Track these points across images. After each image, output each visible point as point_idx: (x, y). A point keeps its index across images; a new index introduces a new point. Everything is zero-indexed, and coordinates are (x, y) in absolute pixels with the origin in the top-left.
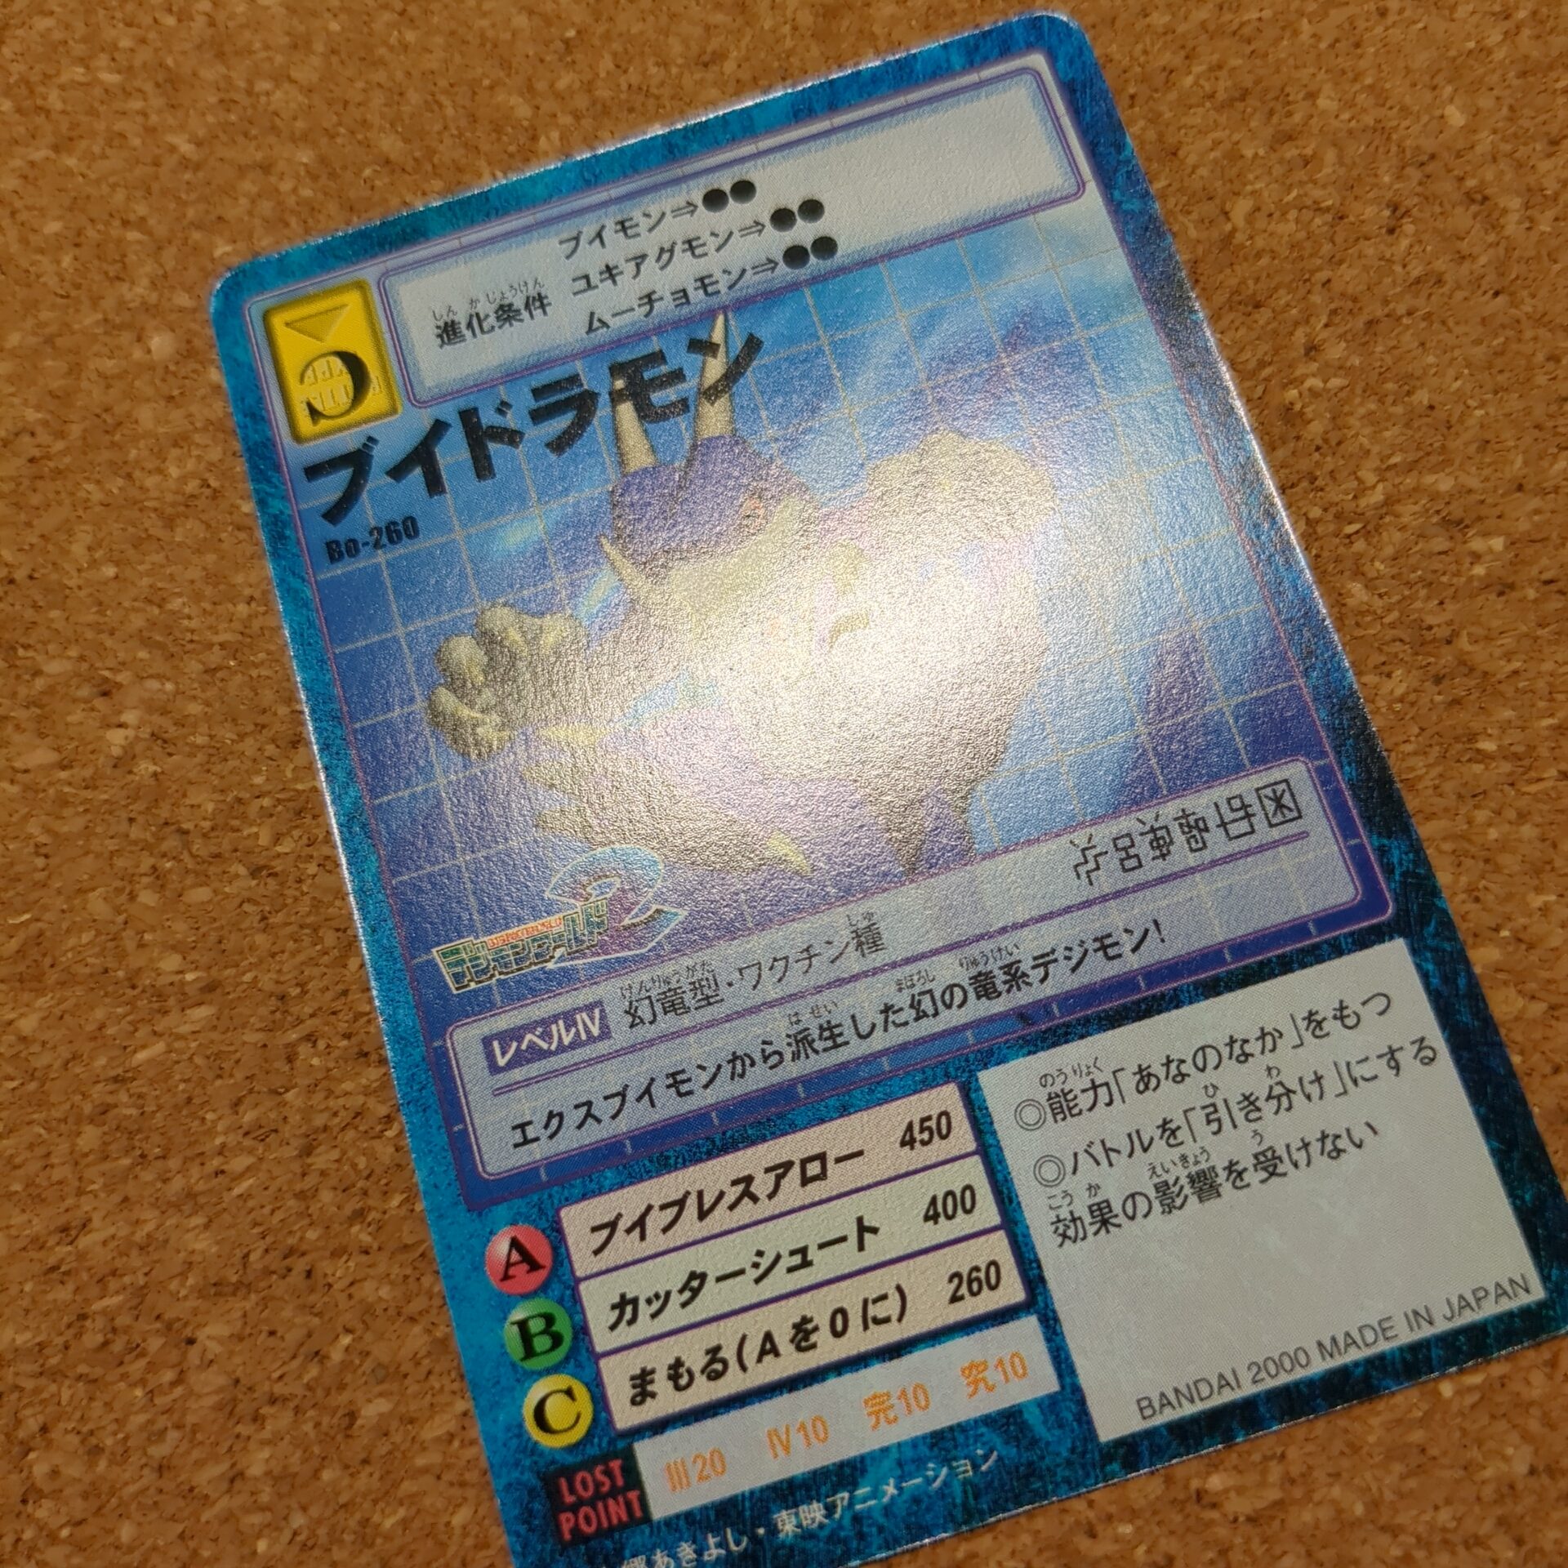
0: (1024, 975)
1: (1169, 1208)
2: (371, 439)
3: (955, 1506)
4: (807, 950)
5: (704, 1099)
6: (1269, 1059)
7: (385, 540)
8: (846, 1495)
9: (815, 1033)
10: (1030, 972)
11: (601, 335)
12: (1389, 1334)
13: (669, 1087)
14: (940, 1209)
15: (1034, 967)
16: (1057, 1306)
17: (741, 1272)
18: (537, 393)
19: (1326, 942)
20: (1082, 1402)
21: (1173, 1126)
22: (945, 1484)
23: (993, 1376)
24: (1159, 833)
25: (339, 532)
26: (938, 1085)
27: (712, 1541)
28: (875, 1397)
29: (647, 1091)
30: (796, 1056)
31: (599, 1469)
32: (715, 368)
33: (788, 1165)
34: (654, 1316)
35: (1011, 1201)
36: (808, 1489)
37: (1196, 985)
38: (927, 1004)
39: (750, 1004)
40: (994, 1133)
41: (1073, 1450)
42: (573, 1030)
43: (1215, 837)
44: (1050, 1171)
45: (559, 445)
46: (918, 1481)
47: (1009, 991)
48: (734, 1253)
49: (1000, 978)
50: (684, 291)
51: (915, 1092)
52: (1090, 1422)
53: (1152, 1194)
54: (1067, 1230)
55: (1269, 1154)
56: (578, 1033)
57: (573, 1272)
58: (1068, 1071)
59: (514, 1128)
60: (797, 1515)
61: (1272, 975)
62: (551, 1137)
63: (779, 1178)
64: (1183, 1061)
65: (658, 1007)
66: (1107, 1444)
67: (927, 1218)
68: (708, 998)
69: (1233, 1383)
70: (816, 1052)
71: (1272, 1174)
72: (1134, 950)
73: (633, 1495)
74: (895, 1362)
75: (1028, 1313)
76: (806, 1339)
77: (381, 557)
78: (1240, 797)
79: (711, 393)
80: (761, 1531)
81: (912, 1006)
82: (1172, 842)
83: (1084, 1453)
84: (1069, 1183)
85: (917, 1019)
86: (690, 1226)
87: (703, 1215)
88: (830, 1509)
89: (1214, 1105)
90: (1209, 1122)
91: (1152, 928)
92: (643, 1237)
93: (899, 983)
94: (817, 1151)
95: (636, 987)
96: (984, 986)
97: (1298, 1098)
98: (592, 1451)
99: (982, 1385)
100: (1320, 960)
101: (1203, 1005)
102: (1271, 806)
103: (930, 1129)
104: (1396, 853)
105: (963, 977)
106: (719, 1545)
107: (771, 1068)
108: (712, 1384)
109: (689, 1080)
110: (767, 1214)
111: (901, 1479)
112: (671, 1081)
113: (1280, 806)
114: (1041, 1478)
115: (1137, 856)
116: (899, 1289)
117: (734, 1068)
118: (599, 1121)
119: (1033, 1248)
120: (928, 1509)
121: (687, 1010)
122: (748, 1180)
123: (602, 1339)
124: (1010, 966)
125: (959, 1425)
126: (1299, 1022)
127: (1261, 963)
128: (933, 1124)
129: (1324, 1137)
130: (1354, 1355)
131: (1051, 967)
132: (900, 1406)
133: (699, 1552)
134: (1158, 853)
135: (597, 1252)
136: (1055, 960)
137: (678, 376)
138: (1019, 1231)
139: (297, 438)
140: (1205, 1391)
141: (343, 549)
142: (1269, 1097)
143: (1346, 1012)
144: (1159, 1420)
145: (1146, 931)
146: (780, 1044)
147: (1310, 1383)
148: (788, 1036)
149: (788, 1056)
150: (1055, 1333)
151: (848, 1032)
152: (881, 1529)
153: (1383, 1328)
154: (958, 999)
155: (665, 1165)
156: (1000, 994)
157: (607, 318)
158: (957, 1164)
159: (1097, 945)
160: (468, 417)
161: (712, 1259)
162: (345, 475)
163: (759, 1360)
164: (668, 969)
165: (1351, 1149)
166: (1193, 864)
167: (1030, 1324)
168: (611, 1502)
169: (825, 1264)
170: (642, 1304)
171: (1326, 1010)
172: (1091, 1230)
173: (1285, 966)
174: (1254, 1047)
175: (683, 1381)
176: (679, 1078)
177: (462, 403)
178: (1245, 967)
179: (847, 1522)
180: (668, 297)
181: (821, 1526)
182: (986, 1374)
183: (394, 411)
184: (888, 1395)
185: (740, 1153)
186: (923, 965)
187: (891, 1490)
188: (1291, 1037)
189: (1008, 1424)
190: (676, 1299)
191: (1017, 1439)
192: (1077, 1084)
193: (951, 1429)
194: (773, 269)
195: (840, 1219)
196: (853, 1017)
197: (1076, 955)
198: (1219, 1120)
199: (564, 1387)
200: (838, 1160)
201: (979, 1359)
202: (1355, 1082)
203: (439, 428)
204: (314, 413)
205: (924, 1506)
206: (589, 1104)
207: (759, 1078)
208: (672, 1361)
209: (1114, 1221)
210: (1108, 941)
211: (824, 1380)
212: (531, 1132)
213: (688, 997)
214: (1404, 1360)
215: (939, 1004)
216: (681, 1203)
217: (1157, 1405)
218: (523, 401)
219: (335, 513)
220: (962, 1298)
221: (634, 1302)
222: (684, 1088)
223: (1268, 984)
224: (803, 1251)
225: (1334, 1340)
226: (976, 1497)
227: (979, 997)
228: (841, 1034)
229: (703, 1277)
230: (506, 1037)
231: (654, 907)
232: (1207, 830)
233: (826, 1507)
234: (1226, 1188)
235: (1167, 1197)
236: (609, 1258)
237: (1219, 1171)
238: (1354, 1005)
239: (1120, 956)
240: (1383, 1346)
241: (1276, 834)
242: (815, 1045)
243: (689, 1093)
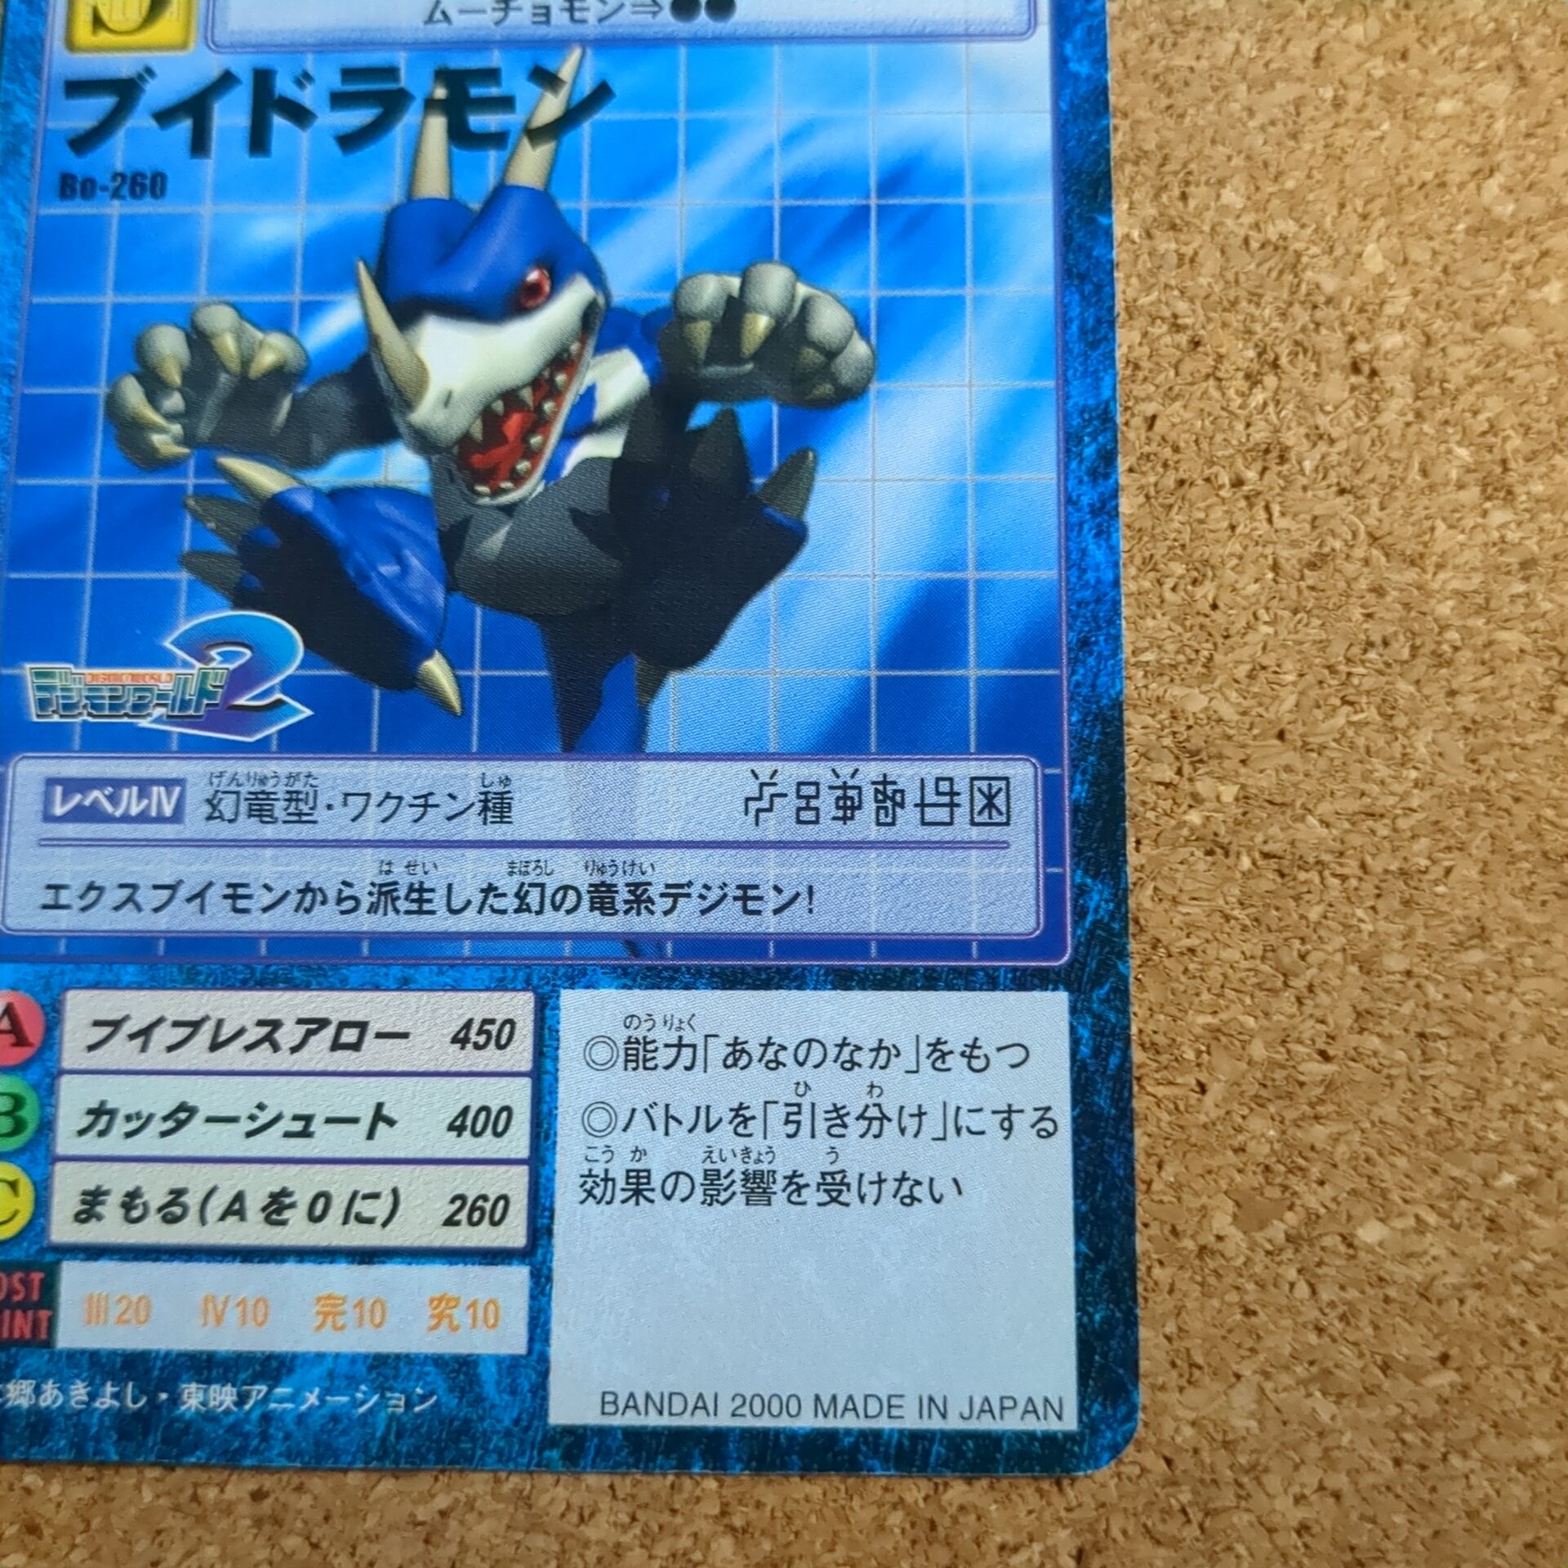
0: (650, 900)
1: (711, 1200)
2: (149, 71)
3: (373, 1435)
4: (425, 796)
5: (258, 922)
6: (877, 1076)
7: (125, 191)
8: (264, 1388)
9: (402, 893)
10: (657, 899)
11: (440, 30)
12: (894, 1412)
13: (226, 897)
14: (469, 1123)
15: (663, 895)
16: (555, 1265)
17: (233, 1120)
18: (348, 74)
19: (983, 969)
20: (545, 1374)
21: (748, 1113)
22: (371, 1410)
23: (460, 1316)
24: (851, 793)
25: (79, 165)
26: (514, 990)
27: (109, 1389)
28: (329, 1297)
29: (201, 894)
30: (373, 909)
31: (17, 1276)
32: (551, 107)
33: (323, 1023)
34: (129, 1135)
35: (547, 1137)
36: (227, 1369)
37: (829, 970)
38: (533, 898)
39: (343, 836)
40: (556, 1059)
41: (517, 1422)
42: (145, 802)
43: (908, 817)
44: (599, 1120)
45: (349, 141)
46: (344, 1399)
47: (626, 912)
48: (234, 1096)
49: (623, 894)
50: (547, 8)
51: (487, 989)
52: (545, 1399)
53: (699, 1178)
54: (595, 1188)
55: (838, 1177)
56: (148, 806)
57: (59, 1060)
58: (659, 1020)
59: (49, 887)
60: (206, 1391)
61: (912, 987)
62: (84, 909)
63: (309, 1034)
64: (784, 1048)
65: (243, 807)
66: (555, 1428)
67: (451, 1128)
68: (300, 814)
69: (711, 1408)
70: (397, 911)
71: (834, 1200)
72: (776, 912)
73: (44, 1314)
74: (364, 1267)
75: (522, 1262)
76: (279, 1211)
77: (115, 209)
78: (951, 780)
79: (536, 135)
80: (164, 1396)
81: (517, 895)
82: (859, 807)
83: (527, 1429)
84: (616, 1139)
85: (517, 911)
86: (196, 1053)
87: (215, 1046)
88: (242, 1399)
89: (799, 1105)
90: (787, 1122)
91: (805, 895)
92: (144, 1049)
93: (512, 864)
94: (359, 1018)
95: (228, 775)
96: (602, 898)
97: (891, 1128)
98: (17, 1254)
99: (445, 1322)
100: (969, 987)
101: (828, 994)
102: (980, 801)
103: (488, 1033)
104: (1096, 897)
105: (583, 881)
106: (115, 1396)
107: (344, 912)
108: (165, 1226)
109: (250, 897)
110: (284, 1067)
111: (326, 1392)
112: (230, 891)
113: (990, 805)
114: (473, 1439)
115: (817, 809)
116: (395, 1192)
117: (302, 899)
118: (138, 909)
119: (552, 1196)
120: (344, 1432)
121: (275, 821)
122: (276, 1025)
123: (66, 1141)
124: (637, 885)
125: (407, 1356)
126: (923, 1046)
127: (905, 970)
128: (494, 1029)
129: (903, 1178)
130: (850, 1422)
131: (682, 901)
132: (351, 1316)
133: (92, 1397)
134: (840, 813)
135: (91, 1048)
136: (688, 895)
137: (506, 103)
138: (545, 1171)
139: (70, 45)
140: (678, 1406)
141: (78, 186)
142: (861, 1117)
143: (976, 1052)
144: (617, 1421)
145: (798, 895)
146: (362, 890)
147: (792, 1435)
148: (373, 884)
149: (365, 905)
150: (542, 1293)
151: (438, 901)
152: (288, 1436)
153: (890, 1405)
154: (568, 904)
155: (192, 981)
156: (616, 912)
157: (453, 13)
158: (504, 1081)
159: (739, 893)
160: (263, 79)
161: (208, 1096)
162: (107, 102)
163: (222, 1218)
164: (269, 767)
165: (928, 1201)
166: (872, 837)
167: (519, 1275)
168: (19, 1313)
169: (326, 1141)
170: (120, 1119)
171: (956, 1043)
172: (620, 1196)
173: (931, 981)
174: (864, 1058)
175: (135, 1214)
176: (240, 891)
177: (263, 61)
178: (888, 969)
179: (255, 1415)
180: (528, 10)
181: (227, 1412)
182: (455, 1311)
183: (184, 46)
184: (344, 1299)
185: (277, 994)
186: (543, 854)
187: (312, 1399)
188: (908, 1059)
189: (458, 1371)
190: (157, 1126)
191: (463, 1391)
192: (663, 1035)
193: (398, 1357)
194: (655, 14)
195: (359, 1098)
196: (450, 887)
197: (714, 896)
198: (798, 1123)
199: (10, 1178)
200: (379, 1035)
201: (452, 1293)
202: (958, 1131)
203: (227, 80)
204: (98, 22)
205: (341, 1427)
206: (135, 887)
207: (326, 920)
208: (130, 1188)
209: (647, 1194)
210: (751, 893)
211: (282, 1261)
212: (65, 897)
213: (279, 806)
214: (900, 1444)
215: (548, 901)
216: (196, 1025)
217: (621, 1404)
218: (329, 78)
219: (82, 143)
220: (458, 1223)
221: (112, 1113)
223: (906, 995)
224: (308, 1119)
225: (834, 1398)
226: (399, 1436)
227: (592, 909)
228: (430, 901)
229: (192, 1111)
230: (73, 786)
231: (278, 696)
232: (902, 805)
233: (239, 1394)
234: (779, 1199)
235: (714, 1186)
236: (100, 1059)
237: (779, 1177)
238: (988, 1048)
239: (758, 913)
240: (883, 1423)
241: (975, 833)
242: (398, 903)
243: (245, 911)
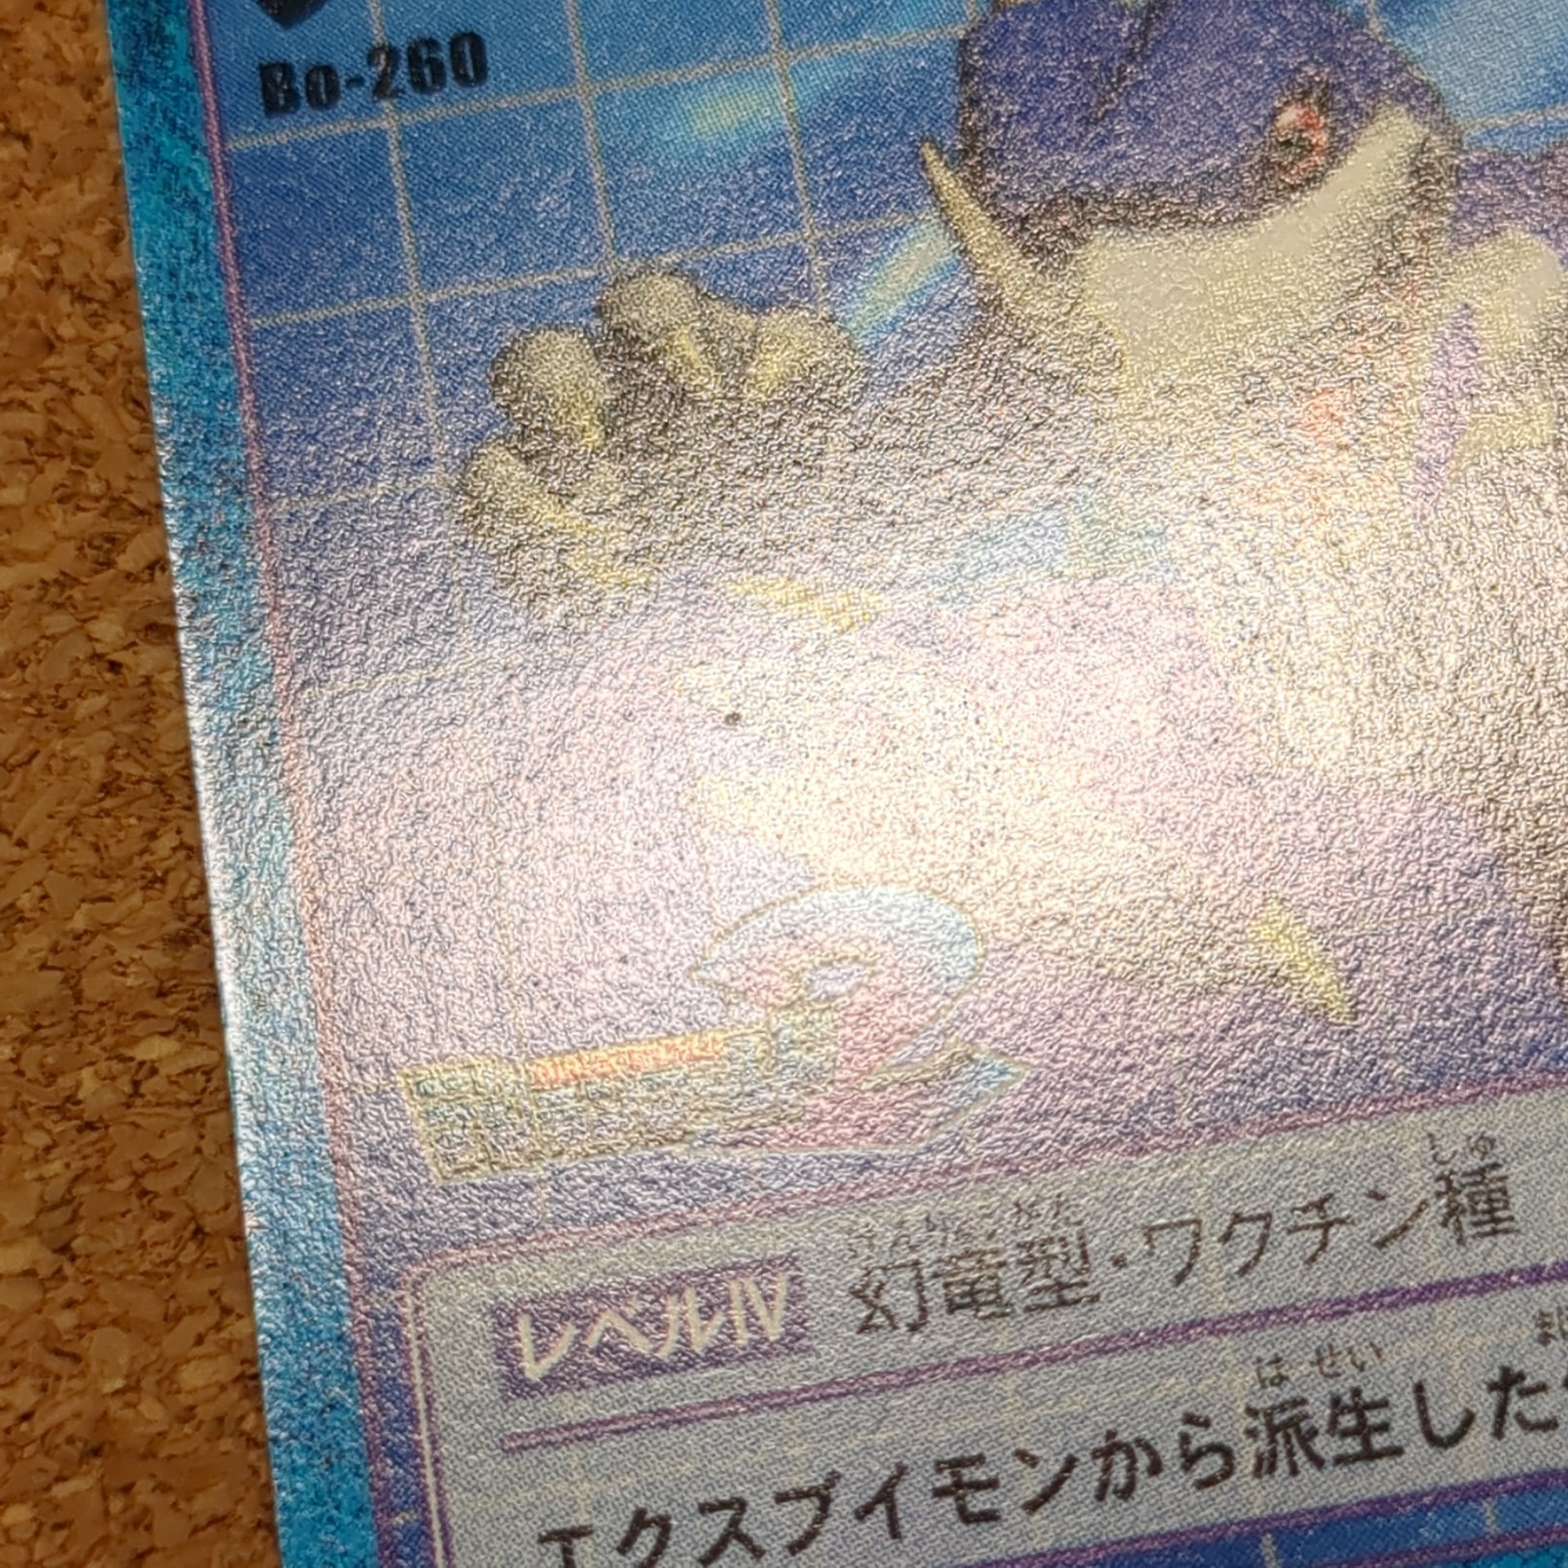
4: (1318, 1204)
5: (1022, 1536)
7: (402, 79)
9: (1321, 1421)
13: (940, 1493)
25: (296, 45)
29: (886, 1496)
30: (1265, 1466)
39: (1163, 1317)
42: (719, 1319)
56: (729, 1328)
59: (547, 1537)
65: (935, 1294)
68: (1061, 1286)
70: (1317, 1462)
77: (389, 120)
93: (1543, 1321)
95: (884, 1234)
107: (1203, 1484)
109: (992, 1484)
112: (946, 1480)
117: (1107, 1469)
118: (757, 1553)
121: (1003, 1309)
141: (300, 85)
146: (1230, 1427)
148: (1252, 1412)
149: (1246, 1462)
151: (1404, 1424)
164: (969, 1201)
176: (968, 1474)
196: (1419, 1388)
206: (739, 1505)
207: (1169, 1505)
212: (585, 1555)
213: (1011, 1277)
222: (978, 1502)
228: (1384, 1427)
230: (553, 1311)
231: (951, 1046)
242: (1320, 1444)
243: (990, 1516)
